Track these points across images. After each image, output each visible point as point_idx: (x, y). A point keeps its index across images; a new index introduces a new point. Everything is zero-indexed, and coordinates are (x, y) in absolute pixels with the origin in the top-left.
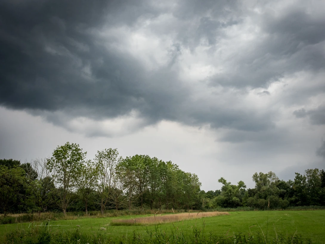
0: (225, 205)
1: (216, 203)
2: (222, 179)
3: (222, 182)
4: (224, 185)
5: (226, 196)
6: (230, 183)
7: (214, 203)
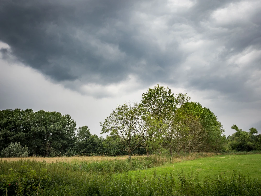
0: (239, 149)
1: (231, 147)
2: (235, 126)
3: (235, 129)
4: (237, 131)
5: (240, 141)
6: (241, 130)
7: (229, 147)
